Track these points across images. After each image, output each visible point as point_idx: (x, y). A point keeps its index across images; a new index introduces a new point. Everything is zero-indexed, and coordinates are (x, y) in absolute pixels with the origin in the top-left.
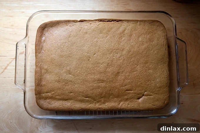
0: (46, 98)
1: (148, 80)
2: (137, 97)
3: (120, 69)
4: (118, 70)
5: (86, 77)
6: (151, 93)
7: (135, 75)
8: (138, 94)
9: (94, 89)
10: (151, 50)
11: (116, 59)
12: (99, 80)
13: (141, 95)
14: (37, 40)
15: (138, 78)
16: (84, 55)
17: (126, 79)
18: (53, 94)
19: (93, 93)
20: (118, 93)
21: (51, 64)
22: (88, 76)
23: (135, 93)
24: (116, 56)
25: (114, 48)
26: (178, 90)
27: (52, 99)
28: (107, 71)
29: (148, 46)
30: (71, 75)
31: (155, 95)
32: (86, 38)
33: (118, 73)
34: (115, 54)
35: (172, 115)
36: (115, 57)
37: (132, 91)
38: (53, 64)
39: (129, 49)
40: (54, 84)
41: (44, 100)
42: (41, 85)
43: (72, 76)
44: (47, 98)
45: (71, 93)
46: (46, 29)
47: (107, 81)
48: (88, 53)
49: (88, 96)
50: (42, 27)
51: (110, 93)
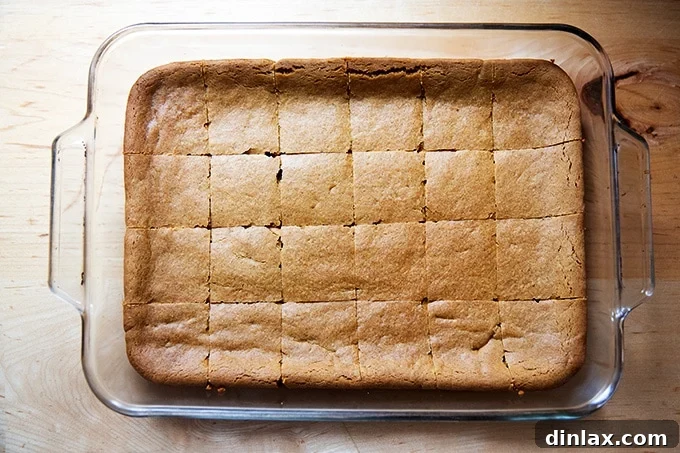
0: (164, 341)
1: (508, 282)
2: (472, 341)
3: (415, 241)
4: (409, 245)
5: (302, 268)
6: (519, 329)
7: (465, 264)
8: (476, 331)
9: (328, 310)
10: (520, 175)
11: (403, 204)
12: (344, 280)
13: (485, 335)
14: (131, 132)
15: (473, 275)
16: (296, 189)
17: (436, 276)
18: (190, 326)
19: (324, 325)
20: (409, 326)
21: (184, 222)
22: (309, 263)
23: (464, 328)
24: (404, 194)
25: (397, 166)
26: (617, 316)
27: (187, 343)
28: (373, 248)
29: (508, 160)
30: (252, 262)
31: (531, 334)
32: (303, 129)
33: (410, 254)
34: (401, 187)
35: (595, 409)
36: (399, 198)
37: (455, 321)
38: (192, 218)
39: (445, 170)
40: (195, 290)
41: (157, 347)
42: (149, 295)
43: (257, 264)
44: (169, 341)
45: (252, 322)
46: (161, 92)
47: (372, 281)
48: (309, 182)
49: (310, 333)
50: (148, 85)
51: (383, 325)
